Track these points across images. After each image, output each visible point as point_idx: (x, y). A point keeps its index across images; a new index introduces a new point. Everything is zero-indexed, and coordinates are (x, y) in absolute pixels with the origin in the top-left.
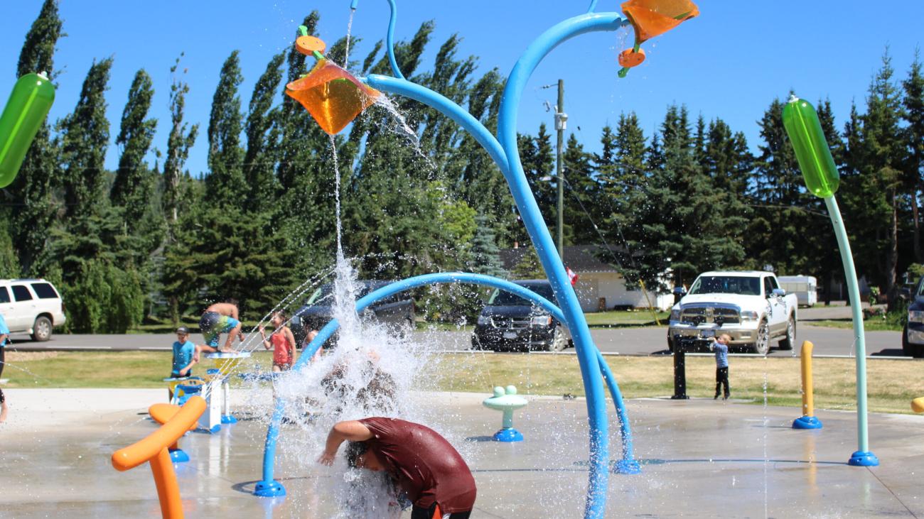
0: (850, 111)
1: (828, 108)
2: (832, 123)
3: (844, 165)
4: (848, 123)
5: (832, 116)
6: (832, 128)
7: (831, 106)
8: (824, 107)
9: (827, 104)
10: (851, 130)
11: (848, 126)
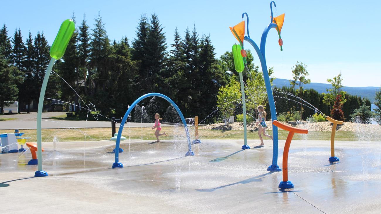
0: (29, 34)
1: (20, 33)
2: (21, 39)
3: (26, 56)
4: (28, 39)
5: (21, 36)
6: (22, 41)
7: (21, 32)
8: (18, 32)
9: (20, 31)
10: (29, 42)
11: (27, 41)
